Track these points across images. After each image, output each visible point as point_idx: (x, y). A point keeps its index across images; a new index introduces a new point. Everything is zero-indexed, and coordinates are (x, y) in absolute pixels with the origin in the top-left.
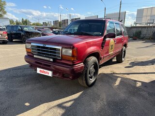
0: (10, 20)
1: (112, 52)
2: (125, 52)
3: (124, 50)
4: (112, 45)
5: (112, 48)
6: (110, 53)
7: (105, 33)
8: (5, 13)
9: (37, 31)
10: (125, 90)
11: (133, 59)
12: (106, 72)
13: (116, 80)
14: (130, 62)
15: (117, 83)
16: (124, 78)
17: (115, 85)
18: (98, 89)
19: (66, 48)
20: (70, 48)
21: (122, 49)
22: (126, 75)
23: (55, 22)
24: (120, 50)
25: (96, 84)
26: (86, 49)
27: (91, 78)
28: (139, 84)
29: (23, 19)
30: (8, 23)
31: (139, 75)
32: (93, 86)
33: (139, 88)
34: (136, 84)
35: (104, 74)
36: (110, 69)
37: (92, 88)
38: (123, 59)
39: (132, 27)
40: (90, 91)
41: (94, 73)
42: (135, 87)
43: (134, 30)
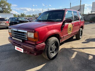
0: (14, 14)
1: (71, 33)
2: (82, 32)
3: (81, 31)
4: (70, 28)
5: (70, 30)
6: (69, 34)
7: (64, 19)
8: (11, 10)
9: (27, 20)
10: (79, 63)
11: (89, 37)
12: (66, 47)
13: (73, 53)
14: (86, 39)
15: (74, 56)
16: (79, 52)
17: (72, 58)
18: (58, 62)
19: (29, 32)
20: (32, 32)
21: (79, 30)
22: (81, 50)
23: (40, 14)
24: (78, 30)
25: (57, 57)
26: (47, 32)
27: (53, 53)
28: (91, 57)
29: (21, 14)
30: (13, 16)
31: (92, 49)
32: (55, 59)
33: (90, 61)
34: (88, 57)
35: (65, 49)
36: (70, 45)
37: (54, 60)
38: (81, 37)
39: (89, 15)
40: (51, 63)
41: (56, 49)
42: (87, 60)
43: (91, 16)
